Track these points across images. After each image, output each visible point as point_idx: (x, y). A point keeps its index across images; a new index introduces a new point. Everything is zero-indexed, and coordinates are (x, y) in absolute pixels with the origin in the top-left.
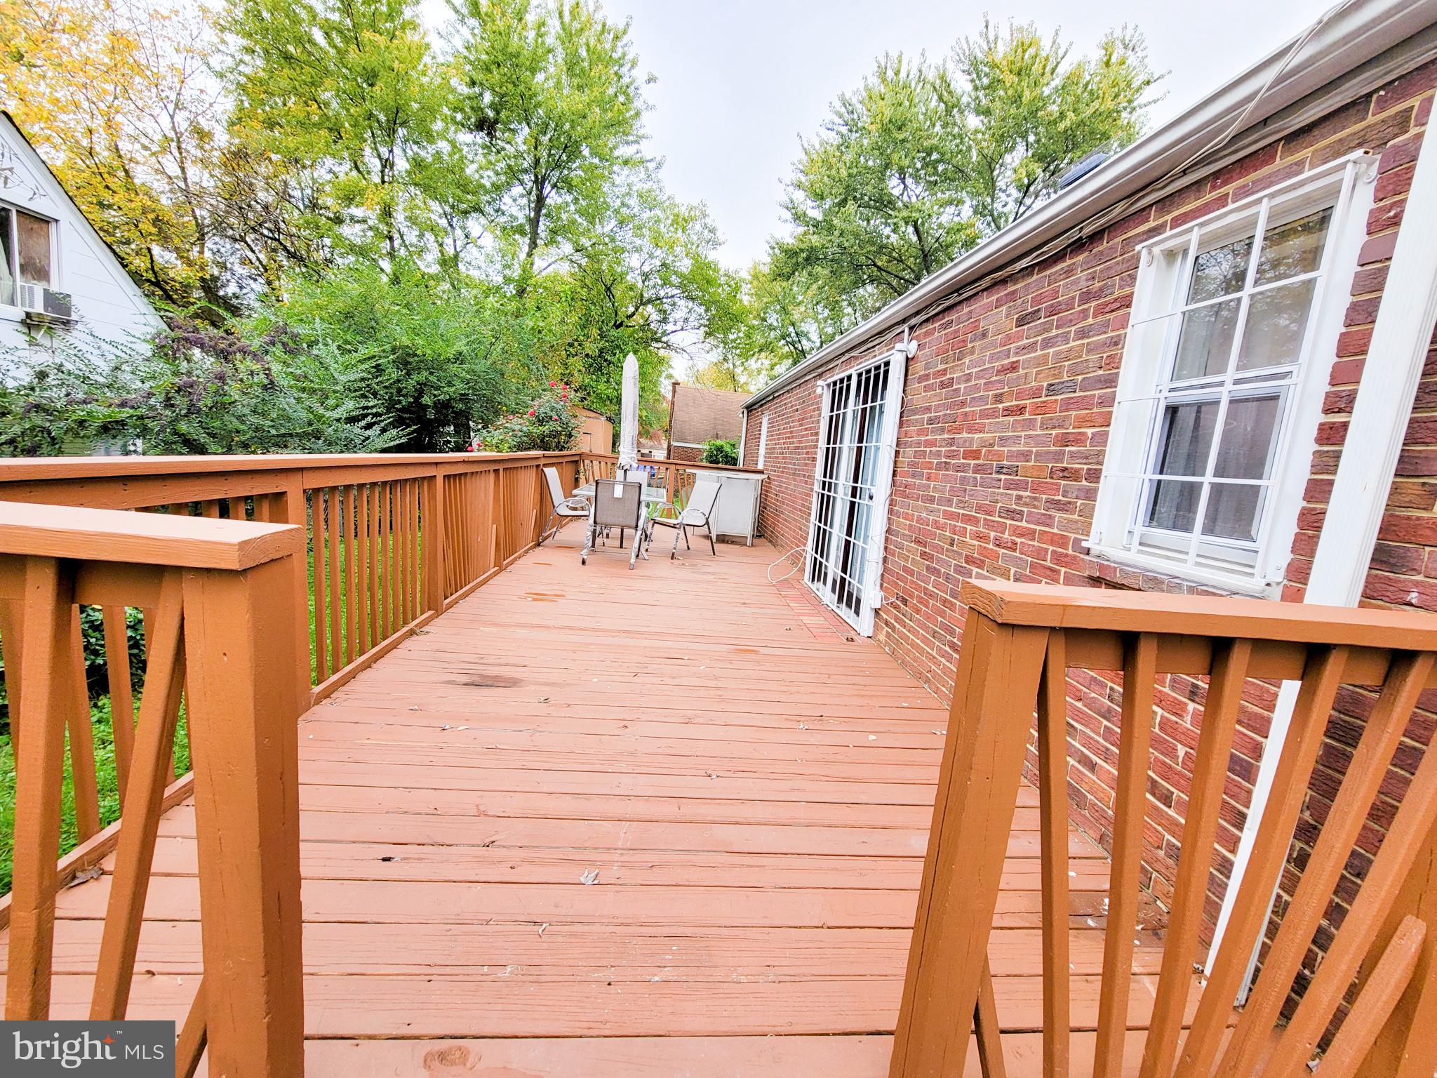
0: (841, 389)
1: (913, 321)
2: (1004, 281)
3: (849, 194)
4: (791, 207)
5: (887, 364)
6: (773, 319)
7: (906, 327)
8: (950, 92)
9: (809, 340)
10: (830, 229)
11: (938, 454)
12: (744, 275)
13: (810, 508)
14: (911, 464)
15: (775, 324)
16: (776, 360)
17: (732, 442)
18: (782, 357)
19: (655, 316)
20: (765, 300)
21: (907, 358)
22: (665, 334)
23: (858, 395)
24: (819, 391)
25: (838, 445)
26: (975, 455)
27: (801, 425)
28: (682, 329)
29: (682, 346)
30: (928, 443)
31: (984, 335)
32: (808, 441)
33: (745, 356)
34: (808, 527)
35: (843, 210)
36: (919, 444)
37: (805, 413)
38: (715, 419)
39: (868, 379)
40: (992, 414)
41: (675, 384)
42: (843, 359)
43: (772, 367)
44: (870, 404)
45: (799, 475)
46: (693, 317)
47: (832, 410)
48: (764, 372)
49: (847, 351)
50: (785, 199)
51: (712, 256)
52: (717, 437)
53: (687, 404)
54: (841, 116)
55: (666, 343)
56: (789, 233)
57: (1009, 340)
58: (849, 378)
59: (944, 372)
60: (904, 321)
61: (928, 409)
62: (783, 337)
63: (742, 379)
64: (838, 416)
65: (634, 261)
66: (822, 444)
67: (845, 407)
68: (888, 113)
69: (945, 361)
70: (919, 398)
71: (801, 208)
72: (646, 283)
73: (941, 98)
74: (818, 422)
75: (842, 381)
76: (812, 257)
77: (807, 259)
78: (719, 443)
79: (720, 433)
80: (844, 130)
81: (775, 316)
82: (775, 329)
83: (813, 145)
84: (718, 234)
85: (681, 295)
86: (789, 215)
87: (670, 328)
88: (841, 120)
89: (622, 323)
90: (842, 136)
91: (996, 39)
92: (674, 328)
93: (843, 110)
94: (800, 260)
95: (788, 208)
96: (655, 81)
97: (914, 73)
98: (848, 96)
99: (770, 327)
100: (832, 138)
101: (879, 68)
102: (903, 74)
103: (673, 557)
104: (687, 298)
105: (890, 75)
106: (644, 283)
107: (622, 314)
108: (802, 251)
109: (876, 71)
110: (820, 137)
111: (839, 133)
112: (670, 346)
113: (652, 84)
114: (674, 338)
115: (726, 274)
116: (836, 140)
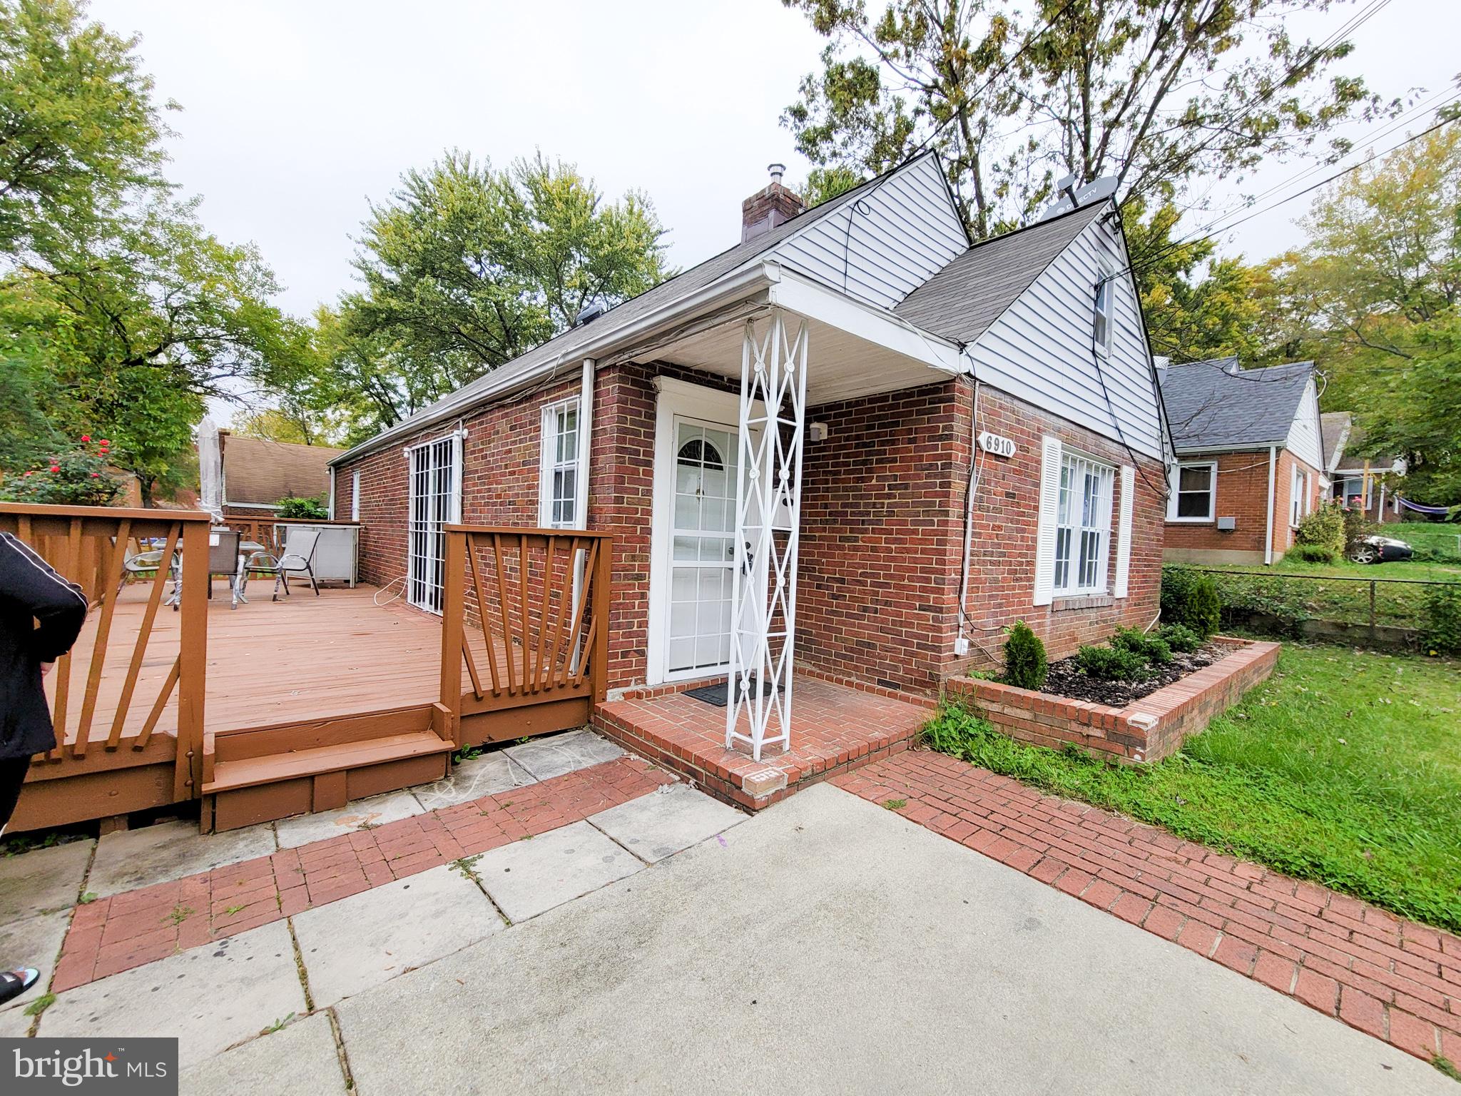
0: (423, 455)
1: (464, 417)
2: (503, 406)
3: (426, 267)
4: (363, 266)
5: (451, 441)
6: (351, 368)
7: (460, 420)
8: (514, 197)
9: (396, 392)
10: (410, 297)
11: (483, 498)
12: (314, 324)
13: (407, 547)
14: (471, 505)
15: (354, 373)
16: (359, 412)
17: (315, 500)
18: (366, 410)
20: (340, 347)
21: (463, 440)
22: (206, 377)
23: (435, 460)
24: (406, 455)
25: (424, 495)
26: (499, 496)
27: (393, 481)
28: (233, 374)
29: (235, 393)
30: (479, 491)
31: (498, 433)
32: (401, 494)
33: (318, 407)
34: (407, 561)
35: (421, 280)
36: (474, 492)
37: (396, 471)
38: (284, 475)
39: (440, 450)
40: (503, 475)
41: (224, 434)
42: (423, 433)
43: (355, 419)
44: (443, 467)
45: (395, 522)
46: (246, 363)
47: (418, 470)
48: (344, 424)
49: (426, 428)
50: (354, 258)
51: (272, 301)
52: (291, 495)
53: (244, 459)
54: (413, 189)
55: (211, 388)
56: (365, 292)
57: (507, 437)
58: (428, 447)
59: (482, 450)
60: (459, 416)
61: (476, 471)
62: (366, 388)
63: (316, 430)
64: (422, 474)
65: (155, 290)
66: (412, 495)
67: (428, 468)
68: (459, 205)
69: (482, 443)
70: (472, 465)
71: (375, 267)
72: (176, 318)
73: (506, 201)
74: (408, 478)
75: (423, 449)
76: (392, 318)
77: (387, 319)
78: (298, 500)
79: (294, 491)
80: (417, 202)
81: (353, 365)
82: (354, 378)
83: (383, 210)
84: (275, 279)
85: (229, 337)
86: (361, 274)
87: (214, 371)
88: (413, 193)
89: (140, 361)
90: (415, 207)
91: (548, 167)
92: (221, 372)
93: (414, 184)
94: (379, 320)
95: (360, 267)
96: (179, 108)
97: (481, 172)
98: (419, 173)
99: (348, 377)
100: (404, 206)
101: (448, 157)
102: (471, 171)
103: (275, 599)
104: (237, 341)
105: (459, 167)
106: (172, 318)
107: (137, 353)
108: (381, 311)
109: (445, 159)
110: (390, 204)
111: (411, 203)
112: (215, 391)
113: (175, 111)
114: (221, 384)
115: (291, 323)
116: (409, 210)
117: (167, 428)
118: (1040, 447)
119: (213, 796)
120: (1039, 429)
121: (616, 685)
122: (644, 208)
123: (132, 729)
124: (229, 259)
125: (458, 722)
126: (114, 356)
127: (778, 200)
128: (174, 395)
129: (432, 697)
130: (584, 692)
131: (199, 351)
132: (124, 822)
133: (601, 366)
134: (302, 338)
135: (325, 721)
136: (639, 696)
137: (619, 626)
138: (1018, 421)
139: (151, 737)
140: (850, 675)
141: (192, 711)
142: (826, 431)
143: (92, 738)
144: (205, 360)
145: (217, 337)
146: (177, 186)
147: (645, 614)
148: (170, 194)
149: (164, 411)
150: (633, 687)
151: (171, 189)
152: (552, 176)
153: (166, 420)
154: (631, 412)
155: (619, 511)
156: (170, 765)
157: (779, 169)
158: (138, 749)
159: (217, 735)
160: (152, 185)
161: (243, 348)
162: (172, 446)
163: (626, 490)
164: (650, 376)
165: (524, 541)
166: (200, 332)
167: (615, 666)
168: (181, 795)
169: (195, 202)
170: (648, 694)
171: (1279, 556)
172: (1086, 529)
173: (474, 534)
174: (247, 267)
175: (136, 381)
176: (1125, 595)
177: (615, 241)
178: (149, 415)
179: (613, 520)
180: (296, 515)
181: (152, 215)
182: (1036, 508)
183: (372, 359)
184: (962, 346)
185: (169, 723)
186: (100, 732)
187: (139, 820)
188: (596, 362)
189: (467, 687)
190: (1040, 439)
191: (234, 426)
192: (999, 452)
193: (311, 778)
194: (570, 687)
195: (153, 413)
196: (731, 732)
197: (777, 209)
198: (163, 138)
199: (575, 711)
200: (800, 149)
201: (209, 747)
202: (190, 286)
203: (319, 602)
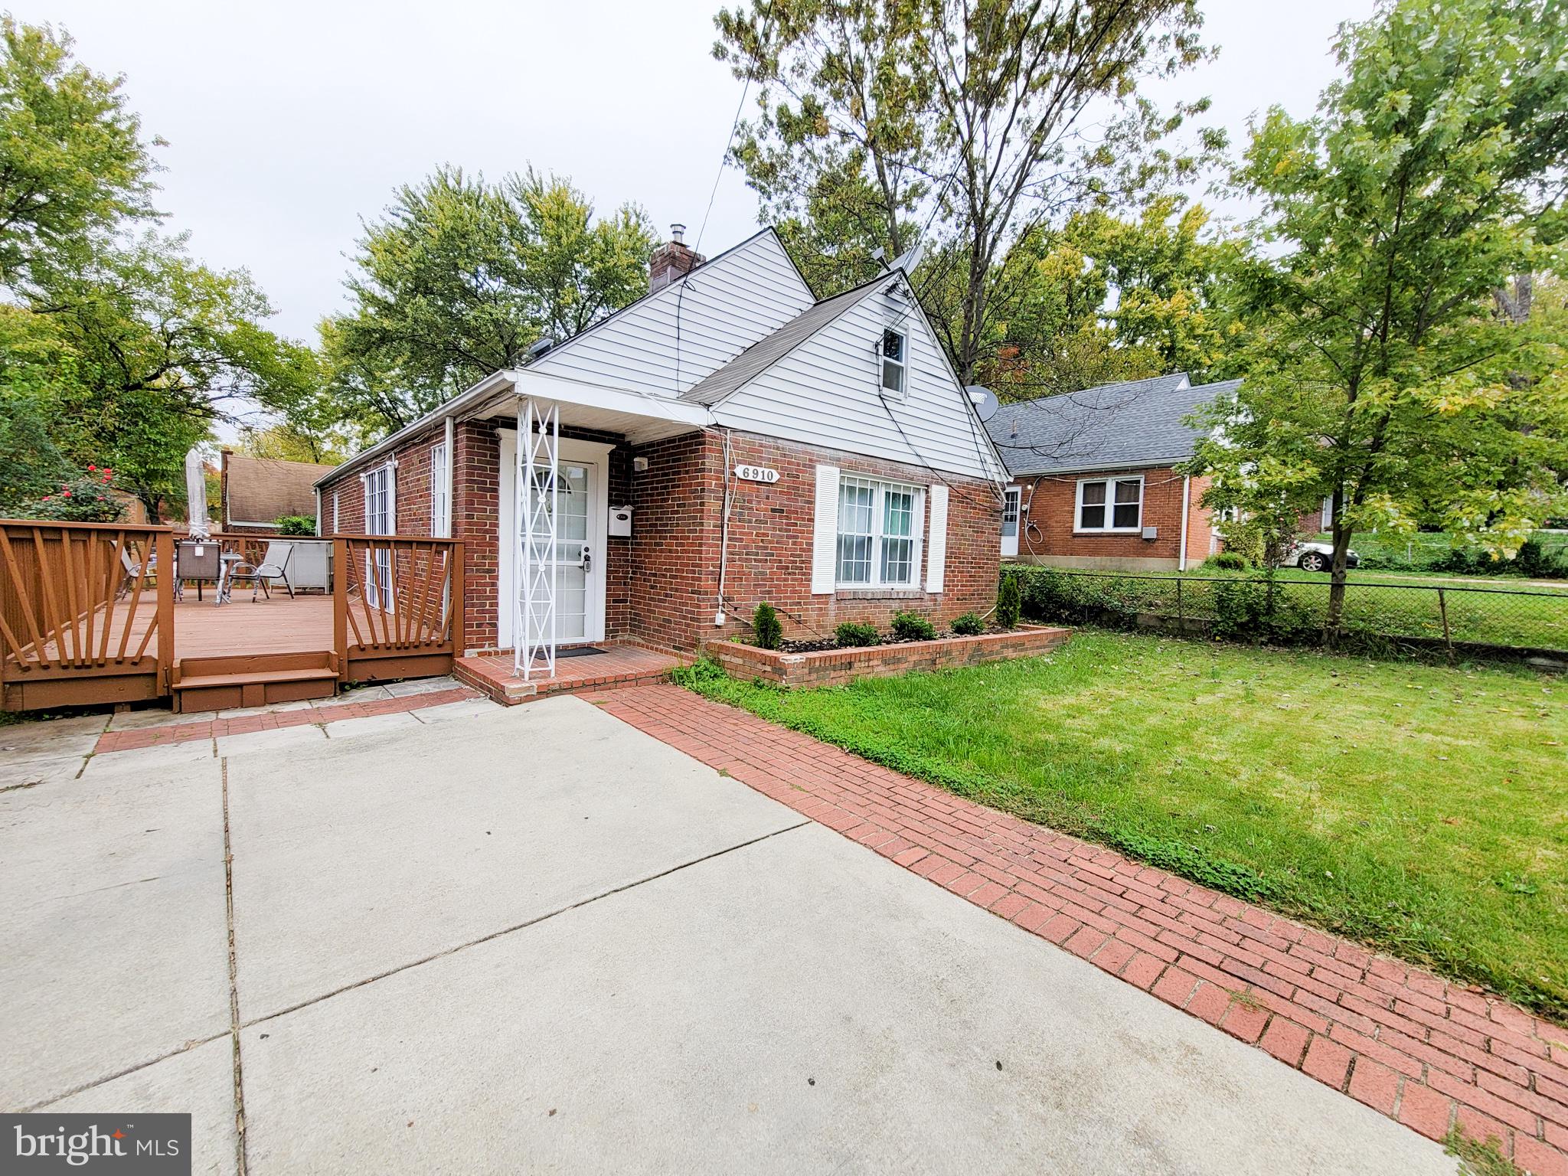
0: (372, 480)
1: (395, 450)
2: (415, 444)
3: (421, 286)
4: (355, 286)
5: (386, 470)
6: (357, 382)
7: (392, 453)
8: (509, 212)
9: (405, 406)
10: (404, 316)
15: (361, 387)
16: (368, 428)
18: (376, 425)
19: (187, 380)
21: (394, 469)
22: (204, 399)
24: (362, 480)
28: (230, 396)
29: (233, 414)
30: (405, 511)
31: (413, 465)
35: (415, 299)
38: (289, 494)
39: (382, 477)
40: (416, 498)
41: (226, 453)
42: (373, 462)
43: (365, 435)
44: (384, 490)
46: (244, 384)
47: (369, 493)
49: (375, 458)
50: (346, 279)
51: (264, 325)
52: (295, 514)
53: (247, 478)
54: (407, 204)
55: (209, 410)
56: (358, 312)
57: (417, 469)
58: (375, 474)
59: (405, 478)
60: (392, 449)
61: (403, 494)
64: (372, 496)
65: (151, 318)
66: (367, 513)
67: (375, 491)
69: (405, 472)
70: (400, 489)
71: (368, 287)
72: (172, 343)
75: (372, 475)
76: (385, 337)
78: (295, 519)
79: (299, 510)
80: (411, 217)
81: (360, 379)
82: (362, 393)
83: (377, 227)
84: (268, 301)
85: (225, 360)
86: (355, 295)
87: (211, 394)
88: (407, 208)
89: (138, 386)
90: (410, 223)
91: (541, 182)
92: (218, 394)
93: (408, 200)
94: (373, 340)
95: (352, 288)
96: (166, 144)
97: (475, 185)
98: (412, 189)
99: (355, 391)
100: (399, 222)
101: (440, 173)
102: (464, 185)
103: (254, 600)
104: (231, 364)
105: (451, 183)
106: (168, 343)
107: (137, 375)
108: (375, 331)
109: (437, 175)
110: (383, 219)
111: (404, 219)
112: (213, 413)
113: (161, 146)
114: (217, 406)
115: (285, 345)
116: (404, 226)
117: (166, 451)
118: (814, 474)
119: (179, 691)
120: (810, 460)
121: (472, 646)
122: (641, 222)
123: (131, 652)
124: (220, 284)
125: (346, 664)
126: (113, 385)
127: (674, 257)
128: (173, 419)
129: (329, 646)
130: (447, 650)
131: (196, 374)
132: (129, 707)
133: (458, 420)
134: (299, 359)
135: (253, 657)
136: (490, 654)
137: (473, 605)
138: (785, 455)
139: (142, 657)
140: (659, 644)
141: (167, 644)
142: (646, 464)
143: (108, 656)
144: (203, 383)
145: (214, 361)
146: (167, 215)
147: (496, 598)
148: (161, 224)
149: (164, 434)
150: (486, 649)
151: (162, 219)
152: (546, 191)
153: (166, 444)
154: (478, 454)
155: (470, 524)
156: (154, 675)
157: (679, 229)
158: (135, 664)
159: (182, 661)
160: (143, 215)
161: (239, 370)
162: (172, 468)
163: (475, 510)
164: (493, 428)
165: (392, 545)
166: (197, 356)
167: (471, 633)
168: (161, 692)
169: (184, 238)
170: (496, 653)
171: (1195, 563)
172: (886, 536)
173: (353, 540)
174: (240, 291)
175: (136, 406)
176: (941, 590)
177: (607, 258)
178: (149, 439)
179: (466, 530)
180: (293, 533)
181: (144, 251)
182: (812, 520)
183: (378, 374)
184: (708, 406)
185: (152, 650)
186: (112, 652)
187: (137, 706)
188: (455, 418)
189: (352, 641)
190: (813, 467)
191: (241, 443)
192: (759, 479)
193: (240, 686)
194: (434, 646)
195: (153, 437)
196: (518, 666)
197: (674, 266)
198: (152, 172)
199: (440, 664)
200: (749, 184)
201: (176, 664)
202: (186, 312)
203: (292, 603)
